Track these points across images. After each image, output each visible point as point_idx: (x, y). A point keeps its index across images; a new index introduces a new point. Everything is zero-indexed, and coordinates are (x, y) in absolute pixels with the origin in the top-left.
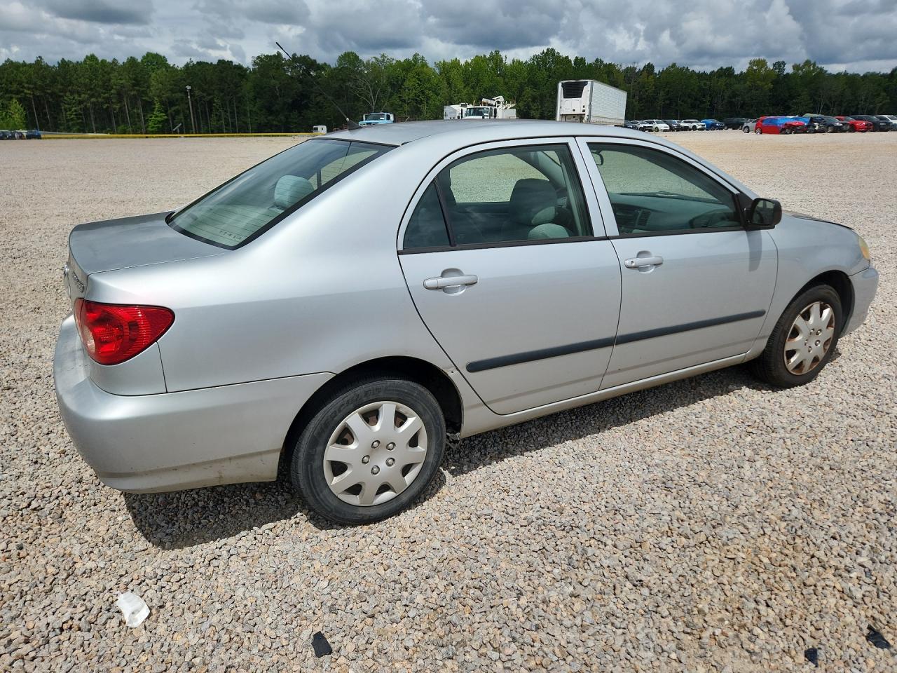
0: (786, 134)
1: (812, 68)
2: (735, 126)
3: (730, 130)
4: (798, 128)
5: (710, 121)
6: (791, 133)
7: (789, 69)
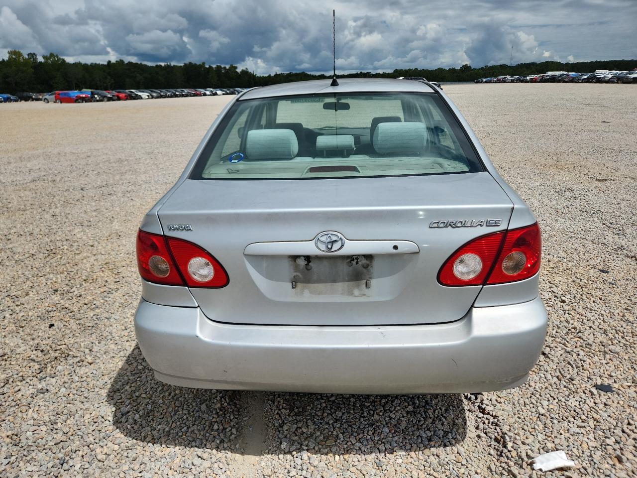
0: (79, 102)
1: (56, 59)
2: (27, 99)
3: (23, 102)
4: (87, 99)
5: (6, 96)
6: (82, 102)
7: (40, 59)
